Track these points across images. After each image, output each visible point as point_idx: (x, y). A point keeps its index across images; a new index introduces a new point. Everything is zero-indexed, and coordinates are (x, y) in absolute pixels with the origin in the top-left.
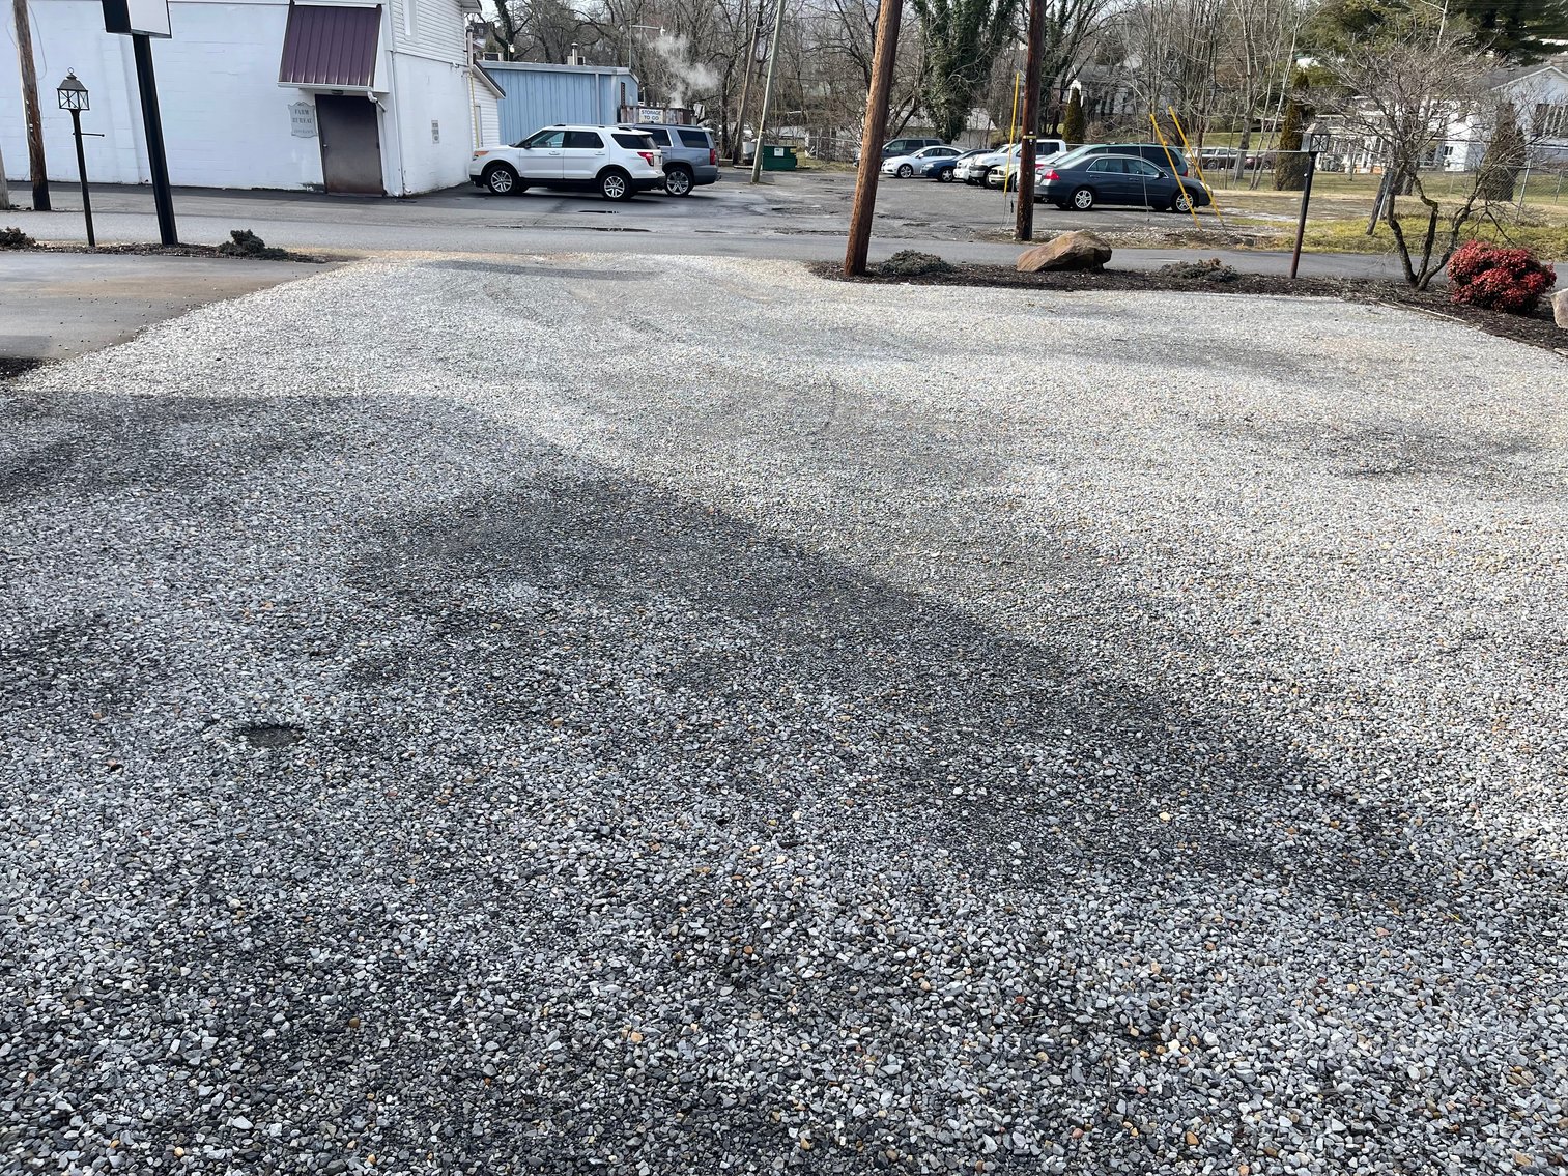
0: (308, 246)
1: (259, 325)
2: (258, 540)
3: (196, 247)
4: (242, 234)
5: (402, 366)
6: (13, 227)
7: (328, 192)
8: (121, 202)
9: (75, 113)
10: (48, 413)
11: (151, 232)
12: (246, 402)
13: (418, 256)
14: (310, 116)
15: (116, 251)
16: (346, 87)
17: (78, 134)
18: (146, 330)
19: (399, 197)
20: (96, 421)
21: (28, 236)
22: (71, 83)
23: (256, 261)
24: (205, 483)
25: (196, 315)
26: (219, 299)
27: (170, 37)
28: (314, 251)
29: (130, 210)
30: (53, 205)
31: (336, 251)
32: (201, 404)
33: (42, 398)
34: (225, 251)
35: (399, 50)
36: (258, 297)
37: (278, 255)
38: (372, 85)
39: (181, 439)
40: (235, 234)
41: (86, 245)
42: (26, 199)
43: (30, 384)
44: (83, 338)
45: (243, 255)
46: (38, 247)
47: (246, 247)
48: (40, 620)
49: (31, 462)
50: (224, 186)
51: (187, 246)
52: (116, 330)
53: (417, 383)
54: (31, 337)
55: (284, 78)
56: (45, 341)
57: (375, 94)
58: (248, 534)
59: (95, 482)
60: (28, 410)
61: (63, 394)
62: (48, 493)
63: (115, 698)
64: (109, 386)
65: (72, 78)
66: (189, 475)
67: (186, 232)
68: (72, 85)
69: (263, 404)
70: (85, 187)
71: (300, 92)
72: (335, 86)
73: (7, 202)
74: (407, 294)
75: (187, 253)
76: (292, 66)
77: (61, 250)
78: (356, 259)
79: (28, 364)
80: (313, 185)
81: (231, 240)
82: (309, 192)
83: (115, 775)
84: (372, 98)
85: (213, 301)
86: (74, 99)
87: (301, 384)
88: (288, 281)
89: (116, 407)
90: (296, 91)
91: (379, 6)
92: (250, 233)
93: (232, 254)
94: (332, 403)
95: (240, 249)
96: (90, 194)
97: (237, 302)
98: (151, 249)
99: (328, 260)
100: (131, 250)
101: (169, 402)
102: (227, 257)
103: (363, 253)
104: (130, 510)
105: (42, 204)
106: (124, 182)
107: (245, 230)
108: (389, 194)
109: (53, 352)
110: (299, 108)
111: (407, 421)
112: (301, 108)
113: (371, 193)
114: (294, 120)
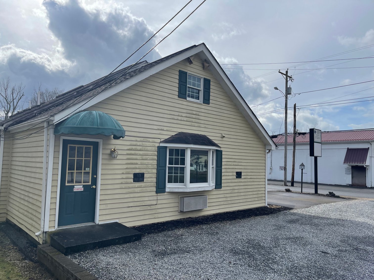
0: (345, 196)
1: (332, 208)
2: (326, 234)
3: (321, 194)
4: (331, 192)
5: (359, 217)
6: (288, 188)
7: (352, 186)
8: (307, 186)
9: (302, 170)
10: (295, 215)
11: (313, 191)
12: (327, 218)
13: (370, 199)
14: (350, 170)
15: (306, 194)
16: (359, 164)
17: (302, 173)
18: (311, 206)
19: (370, 188)
20: (302, 217)
21: (291, 190)
22: (302, 164)
23: (333, 198)
24: (319, 227)
25: (320, 205)
26: (325, 203)
27: (321, 157)
28: (346, 197)
29: (309, 187)
30: (294, 185)
31: (351, 197)
32: (319, 217)
33: (294, 213)
34: (327, 195)
35: (373, 156)
36: (332, 204)
37: (338, 197)
38: (365, 164)
39: (316, 221)
40: (329, 192)
41: (301, 192)
42: (290, 184)
43: (292, 211)
44: (300, 206)
45: (331, 196)
46: (292, 192)
47: (332, 195)
48: (295, 236)
49: (293, 220)
50: (329, 184)
51: (320, 194)
52: (306, 206)
53: (361, 220)
54: (292, 205)
55: (344, 163)
56: (294, 206)
57: (366, 166)
58: (325, 233)
59: (302, 224)
60: (292, 214)
61: (297, 213)
62: (295, 224)
63: (305, 245)
64: (304, 213)
65: (303, 164)
66: (316, 225)
67: (319, 192)
68: (302, 165)
69: (331, 219)
70: (302, 183)
71: (348, 165)
72: (356, 164)
73: (286, 184)
74: (365, 206)
75: (319, 195)
76: (346, 160)
77: (296, 193)
78: (355, 199)
79: (292, 209)
80: (349, 184)
81: (329, 194)
82: (348, 186)
83: (304, 251)
84: (365, 166)
85: (323, 203)
86: (302, 167)
87: (338, 217)
88: (339, 202)
89: (306, 216)
90: (347, 165)
91: (369, 148)
92: (333, 192)
93: (328, 196)
94: (343, 220)
95: (330, 195)
96: (303, 184)
97: (328, 204)
98: (313, 194)
99: (349, 199)
100: (309, 194)
101: (314, 216)
102: (327, 196)
103: (358, 198)
104: (308, 228)
105: (292, 185)
106: (308, 182)
107: (332, 192)
108: (368, 187)
109: (295, 208)
110: (347, 169)
111: (357, 225)
112: (348, 168)
113: (363, 186)
114: (346, 171)
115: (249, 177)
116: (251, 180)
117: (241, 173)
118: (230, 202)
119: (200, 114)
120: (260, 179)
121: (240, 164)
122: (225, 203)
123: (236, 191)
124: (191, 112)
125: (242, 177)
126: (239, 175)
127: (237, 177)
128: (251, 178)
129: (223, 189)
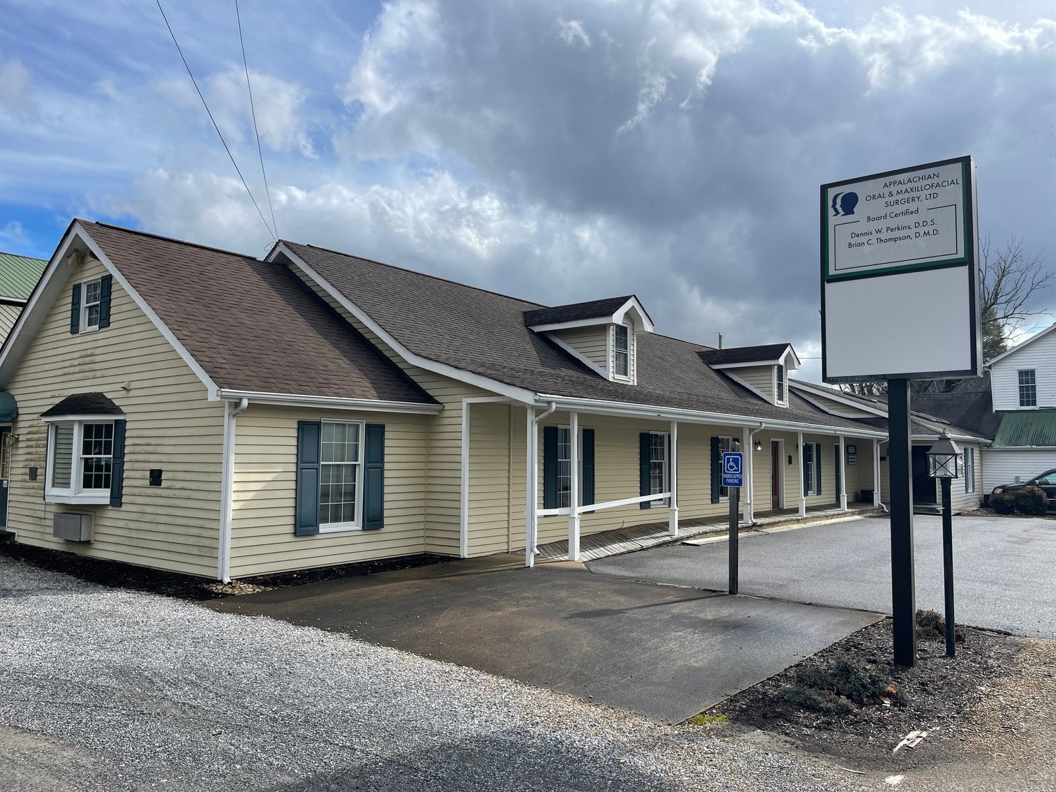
115: (179, 485)
116: (185, 493)
117: (160, 472)
118: (134, 543)
119: (98, 351)
120: (206, 493)
121: (159, 449)
122: (127, 541)
123: (149, 518)
124: (83, 353)
125: (164, 484)
126: (156, 478)
127: (151, 484)
128: (182, 489)
129: (124, 508)
